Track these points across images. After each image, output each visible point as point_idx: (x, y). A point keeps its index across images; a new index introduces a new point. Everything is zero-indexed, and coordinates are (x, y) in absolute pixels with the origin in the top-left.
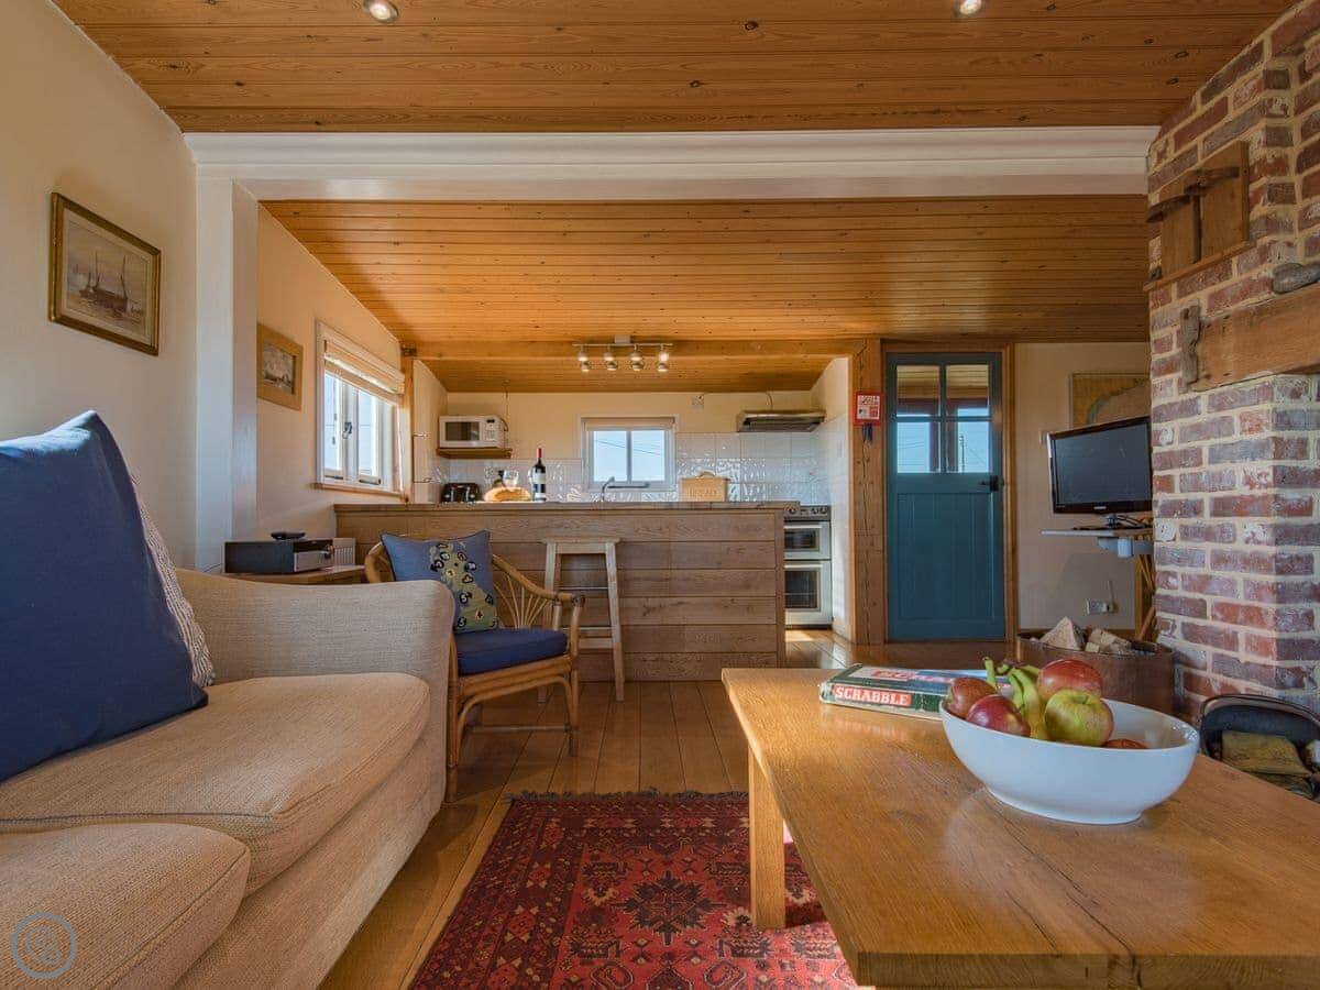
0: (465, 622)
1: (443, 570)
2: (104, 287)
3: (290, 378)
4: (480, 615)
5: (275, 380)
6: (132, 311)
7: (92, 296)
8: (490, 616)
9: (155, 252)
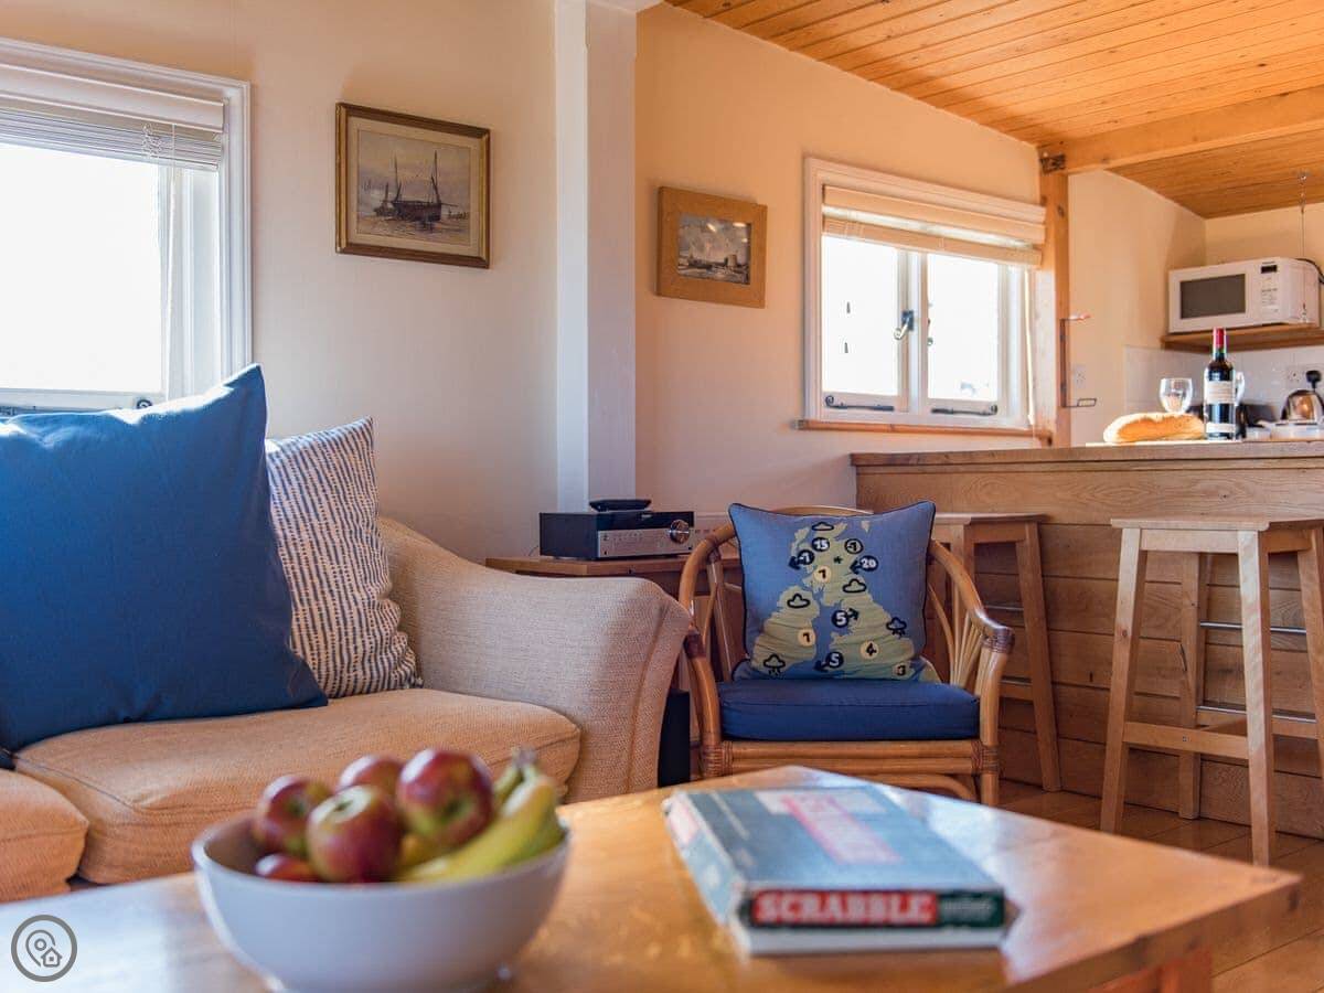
0: (841, 659)
1: (809, 568)
2: (406, 196)
3: (741, 260)
4: (870, 650)
5: (708, 267)
6: (450, 217)
7: (390, 212)
8: (894, 654)
9: (479, 133)
